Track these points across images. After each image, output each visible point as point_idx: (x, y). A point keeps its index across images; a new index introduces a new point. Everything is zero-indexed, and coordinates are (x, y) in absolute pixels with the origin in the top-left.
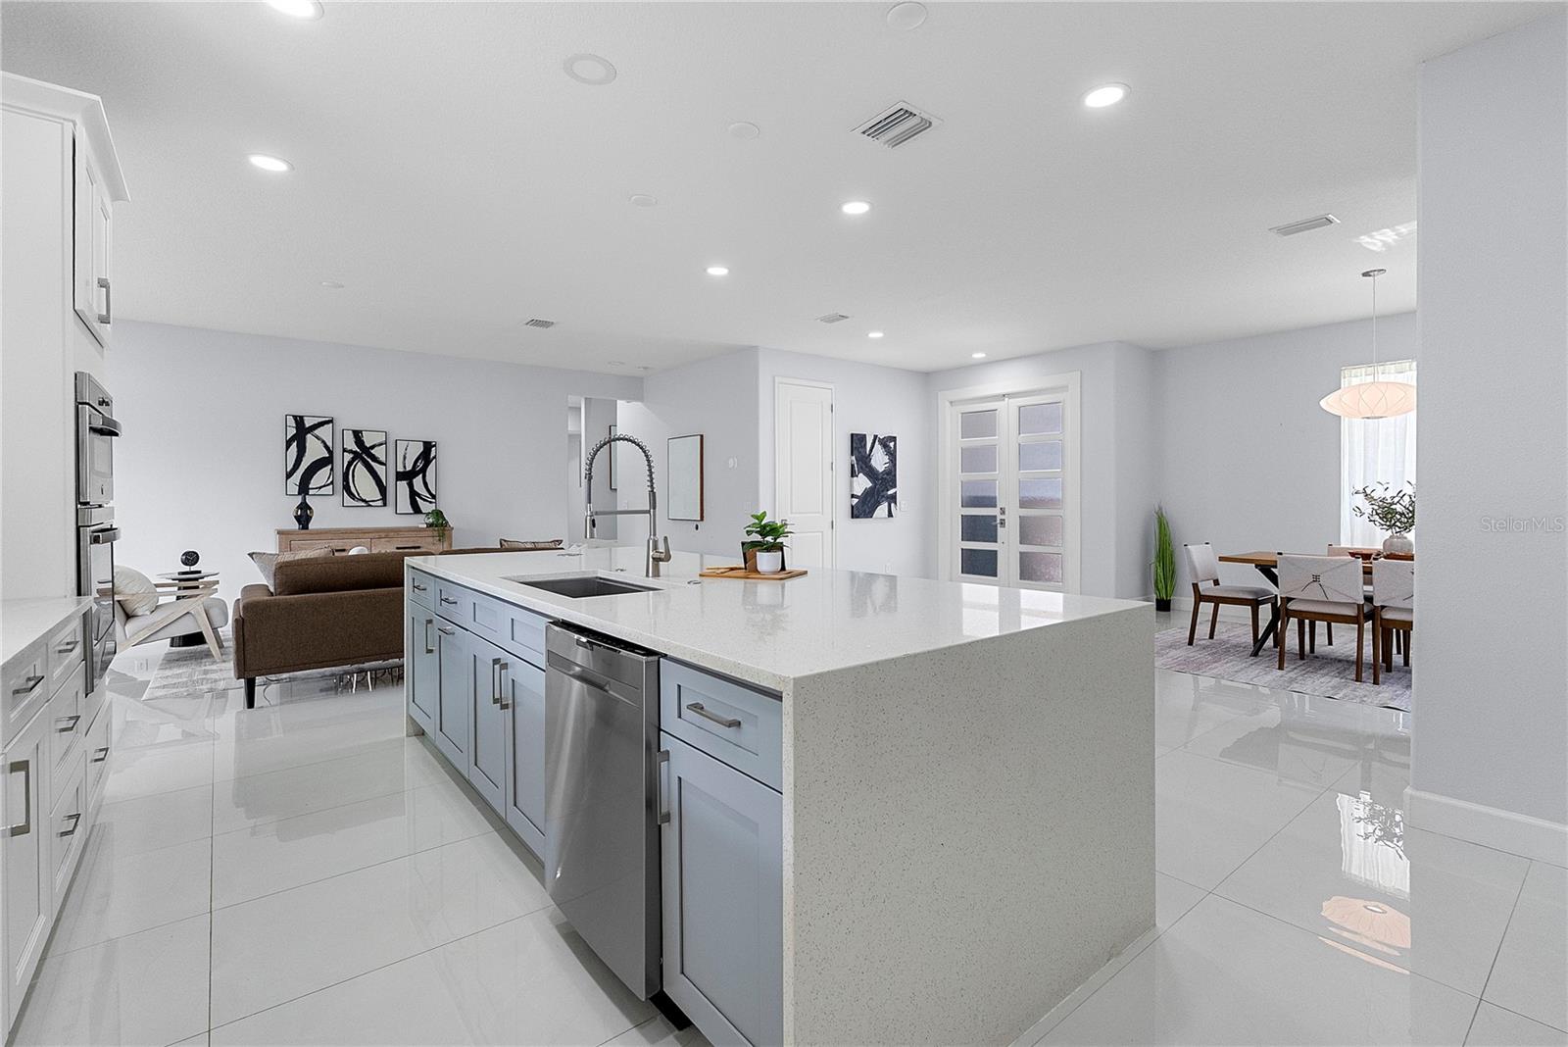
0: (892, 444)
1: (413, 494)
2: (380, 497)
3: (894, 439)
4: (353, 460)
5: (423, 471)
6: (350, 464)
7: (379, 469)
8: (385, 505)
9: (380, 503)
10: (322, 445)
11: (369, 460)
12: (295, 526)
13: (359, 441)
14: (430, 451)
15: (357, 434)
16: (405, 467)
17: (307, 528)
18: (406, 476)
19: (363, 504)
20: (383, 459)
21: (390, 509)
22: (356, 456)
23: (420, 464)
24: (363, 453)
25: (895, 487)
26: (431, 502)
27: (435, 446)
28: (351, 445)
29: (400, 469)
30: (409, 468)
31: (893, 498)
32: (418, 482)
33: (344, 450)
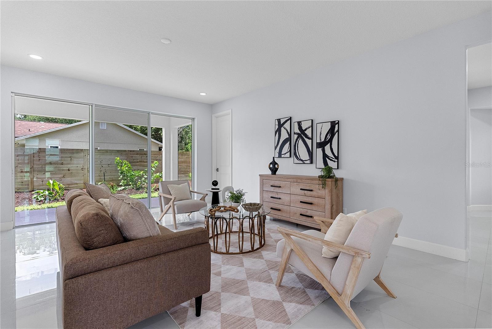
1: (325, 156)
2: (308, 158)
4: (298, 138)
5: (330, 141)
6: (297, 140)
7: (309, 142)
8: (312, 163)
9: (308, 162)
10: (286, 132)
11: (304, 137)
12: (270, 172)
13: (300, 128)
14: (335, 127)
15: (299, 123)
16: (321, 140)
17: (275, 174)
18: (321, 145)
19: (301, 162)
20: (310, 136)
21: (313, 165)
22: (299, 136)
23: (329, 137)
24: (302, 134)
26: (334, 161)
27: (338, 123)
28: (297, 131)
29: (319, 141)
30: (323, 140)
32: (327, 148)
33: (295, 133)
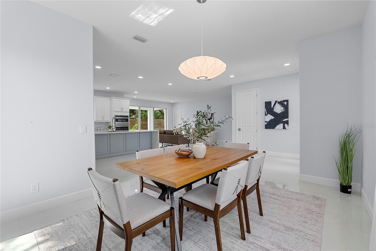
0: (286, 103)
3: (287, 101)
15: (203, 113)
18: (209, 119)
23: (211, 117)
25: (288, 118)
27: (213, 114)
31: (287, 122)
32: (211, 120)
